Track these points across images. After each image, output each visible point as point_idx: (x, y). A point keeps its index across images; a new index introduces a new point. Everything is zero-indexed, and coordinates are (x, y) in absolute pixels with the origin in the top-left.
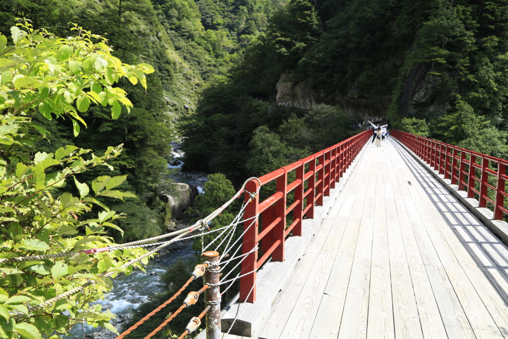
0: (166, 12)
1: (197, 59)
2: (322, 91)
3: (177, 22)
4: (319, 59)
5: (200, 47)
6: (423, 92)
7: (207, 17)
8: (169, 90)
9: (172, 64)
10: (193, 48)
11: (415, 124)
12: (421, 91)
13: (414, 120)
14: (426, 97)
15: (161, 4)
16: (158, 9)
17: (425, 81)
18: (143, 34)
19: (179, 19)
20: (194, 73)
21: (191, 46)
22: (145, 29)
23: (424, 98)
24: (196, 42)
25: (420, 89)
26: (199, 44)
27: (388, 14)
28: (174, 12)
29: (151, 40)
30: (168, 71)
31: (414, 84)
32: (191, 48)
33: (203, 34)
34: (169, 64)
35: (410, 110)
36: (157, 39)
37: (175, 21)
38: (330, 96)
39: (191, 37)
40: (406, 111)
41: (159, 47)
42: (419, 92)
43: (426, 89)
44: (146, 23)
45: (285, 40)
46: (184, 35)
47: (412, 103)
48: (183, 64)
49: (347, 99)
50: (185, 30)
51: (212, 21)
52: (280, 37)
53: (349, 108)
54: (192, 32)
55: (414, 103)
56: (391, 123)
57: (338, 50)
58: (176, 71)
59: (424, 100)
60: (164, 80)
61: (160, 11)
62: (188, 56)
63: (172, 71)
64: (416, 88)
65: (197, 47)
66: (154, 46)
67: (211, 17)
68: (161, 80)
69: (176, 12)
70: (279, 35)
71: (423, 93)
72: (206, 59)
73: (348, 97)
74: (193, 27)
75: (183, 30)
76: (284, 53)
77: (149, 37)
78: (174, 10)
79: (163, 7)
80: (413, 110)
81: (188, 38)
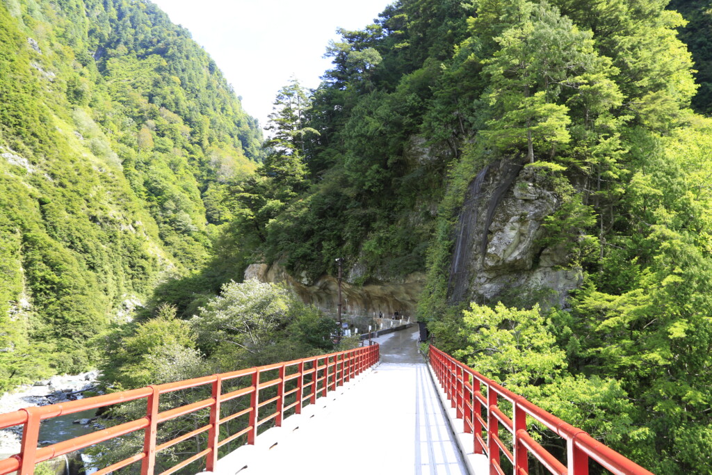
0: (161, 205)
1: (190, 256)
2: (303, 274)
3: (173, 215)
4: (297, 219)
5: (198, 243)
6: (513, 229)
7: (214, 213)
8: (142, 292)
9: (150, 260)
10: (188, 244)
11: (505, 324)
12: (507, 228)
13: (503, 311)
14: (522, 247)
15: (156, 196)
16: (153, 201)
17: (515, 199)
18: (111, 221)
19: (175, 211)
20: (180, 271)
21: (186, 241)
22: (115, 215)
23: (516, 247)
24: (193, 237)
25: (505, 221)
26: (196, 240)
27: (407, 120)
28: (170, 204)
29: (122, 229)
30: (143, 268)
31: (484, 214)
32: (186, 244)
33: (204, 228)
34: (146, 259)
35: (481, 285)
36: (133, 229)
37: (170, 213)
38: (319, 283)
39: (187, 232)
40: (468, 291)
41: (133, 237)
42: (501, 230)
43: (523, 220)
44: (119, 208)
45: (250, 196)
46: (179, 229)
47: (484, 264)
48: (167, 260)
49: (347, 286)
50: (181, 224)
51: (219, 217)
52: (243, 192)
53: (354, 303)
54: (189, 225)
55: (490, 263)
56: (429, 325)
57: (326, 200)
58: (155, 268)
59: (516, 254)
60: (136, 280)
61: (155, 203)
62: (180, 253)
63: (149, 269)
64: (491, 220)
65: (194, 242)
66: (125, 236)
67: (219, 213)
68: (132, 279)
69: (173, 204)
70: (242, 190)
71: (513, 233)
72: (202, 256)
73: (350, 284)
74: (191, 220)
75: (178, 224)
76: (247, 216)
77: (120, 225)
78: (171, 202)
79: (159, 199)
80: (487, 286)
81: (183, 233)
